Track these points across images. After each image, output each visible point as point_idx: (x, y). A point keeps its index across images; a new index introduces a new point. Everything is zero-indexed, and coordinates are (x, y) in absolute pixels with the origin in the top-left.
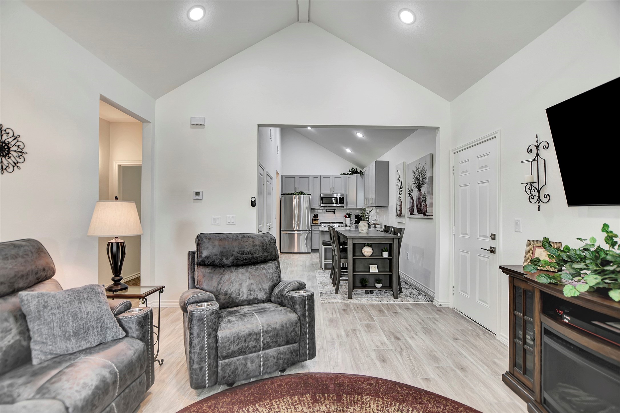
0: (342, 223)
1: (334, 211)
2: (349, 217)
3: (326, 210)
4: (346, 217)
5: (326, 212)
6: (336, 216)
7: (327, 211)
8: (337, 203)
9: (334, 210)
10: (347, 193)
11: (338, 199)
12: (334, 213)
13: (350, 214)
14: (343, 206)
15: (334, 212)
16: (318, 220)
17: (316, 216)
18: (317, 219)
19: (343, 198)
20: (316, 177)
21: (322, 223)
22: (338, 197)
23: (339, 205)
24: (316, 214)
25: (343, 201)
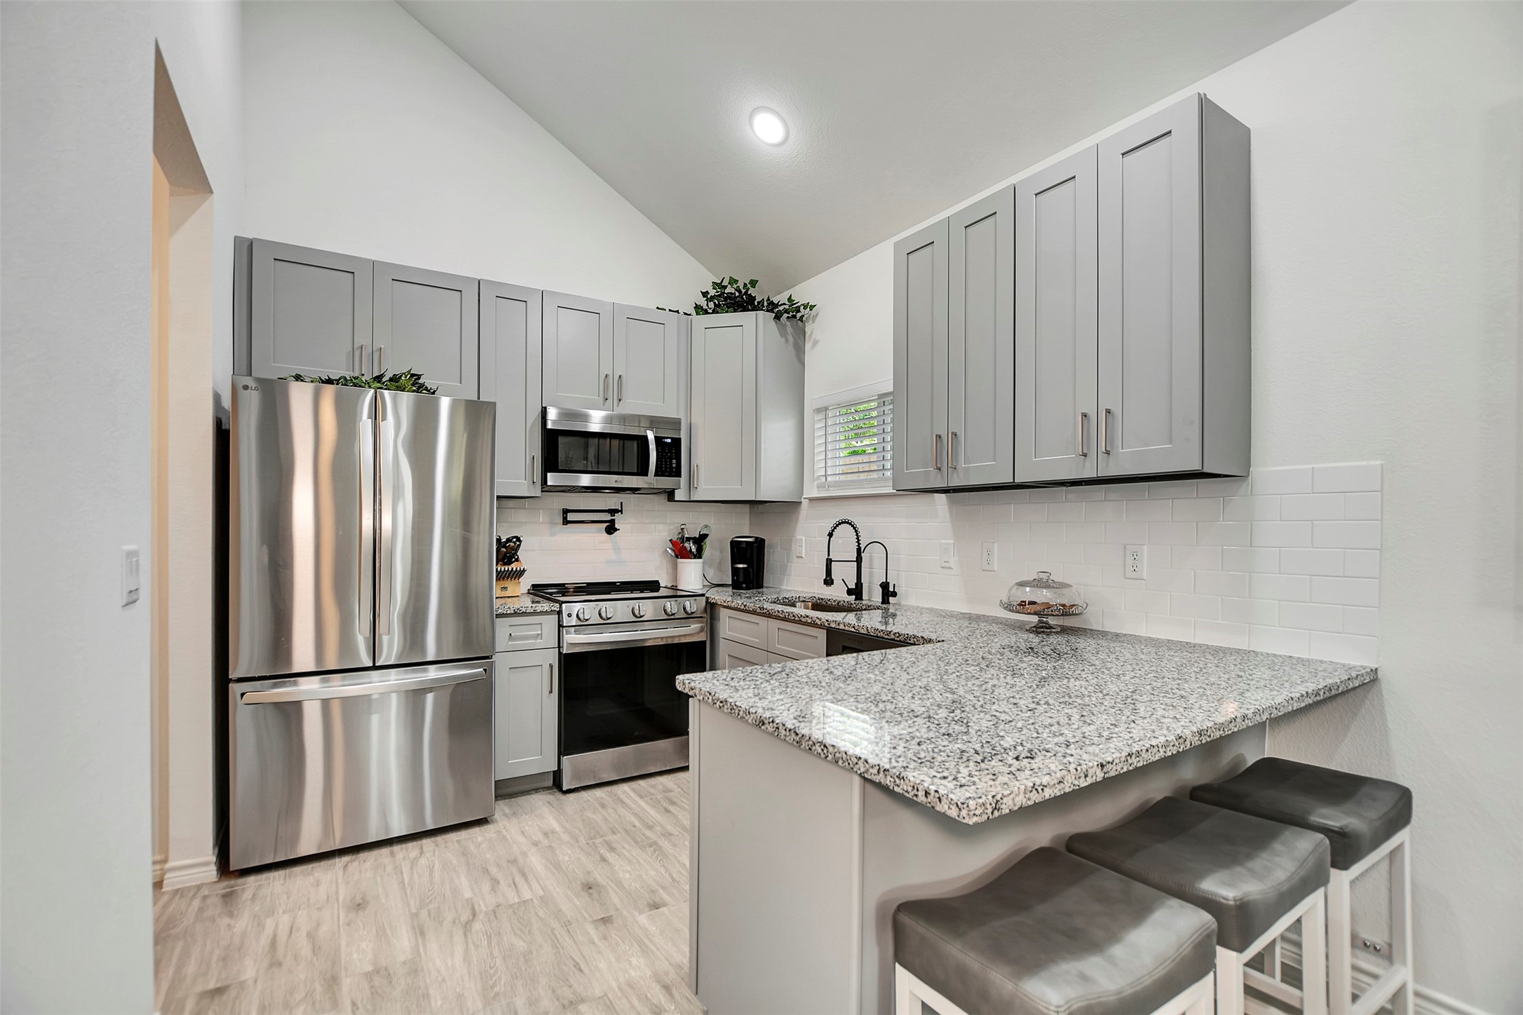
0: (653, 586)
1: (608, 517)
2: (699, 555)
3: (566, 512)
4: (679, 553)
5: (566, 522)
6: (616, 548)
7: (571, 517)
8: (643, 471)
9: (613, 512)
11: (652, 447)
12: (611, 529)
13: (703, 537)
14: (670, 495)
15: (612, 522)
17: (507, 552)
18: (514, 566)
19: (677, 442)
21: (538, 590)
22: (651, 436)
23: (654, 482)
24: (509, 540)
25: (674, 461)
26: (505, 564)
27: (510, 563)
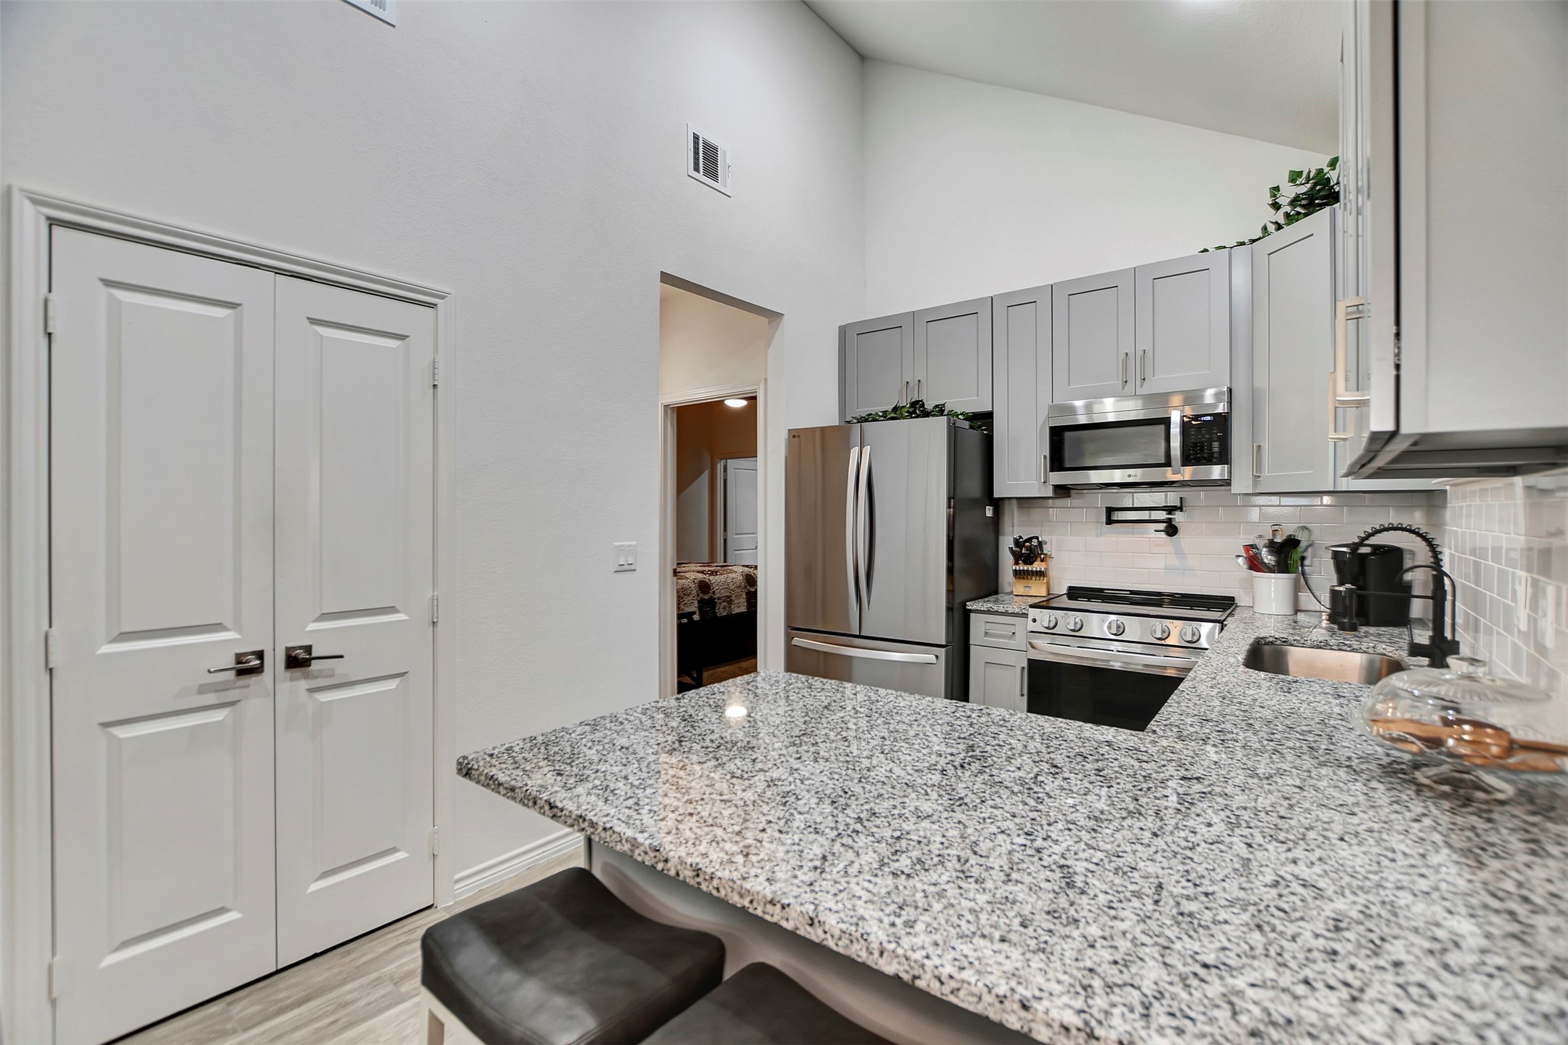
0: (1228, 603)
1: (1162, 515)
2: (1283, 566)
3: (1110, 511)
4: (1255, 564)
5: (1110, 521)
6: (1180, 553)
7: (1116, 516)
8: (1168, 463)
9: (1170, 510)
10: (1261, 381)
11: (1175, 430)
12: (1172, 530)
13: (1292, 543)
15: (1169, 521)
16: (1040, 574)
17: (1028, 552)
18: (1037, 566)
19: (1222, 418)
20: (1021, 301)
22: (1173, 417)
23: (1188, 473)
24: (1029, 540)
25: (1216, 444)
26: (1026, 563)
27: (1031, 563)
